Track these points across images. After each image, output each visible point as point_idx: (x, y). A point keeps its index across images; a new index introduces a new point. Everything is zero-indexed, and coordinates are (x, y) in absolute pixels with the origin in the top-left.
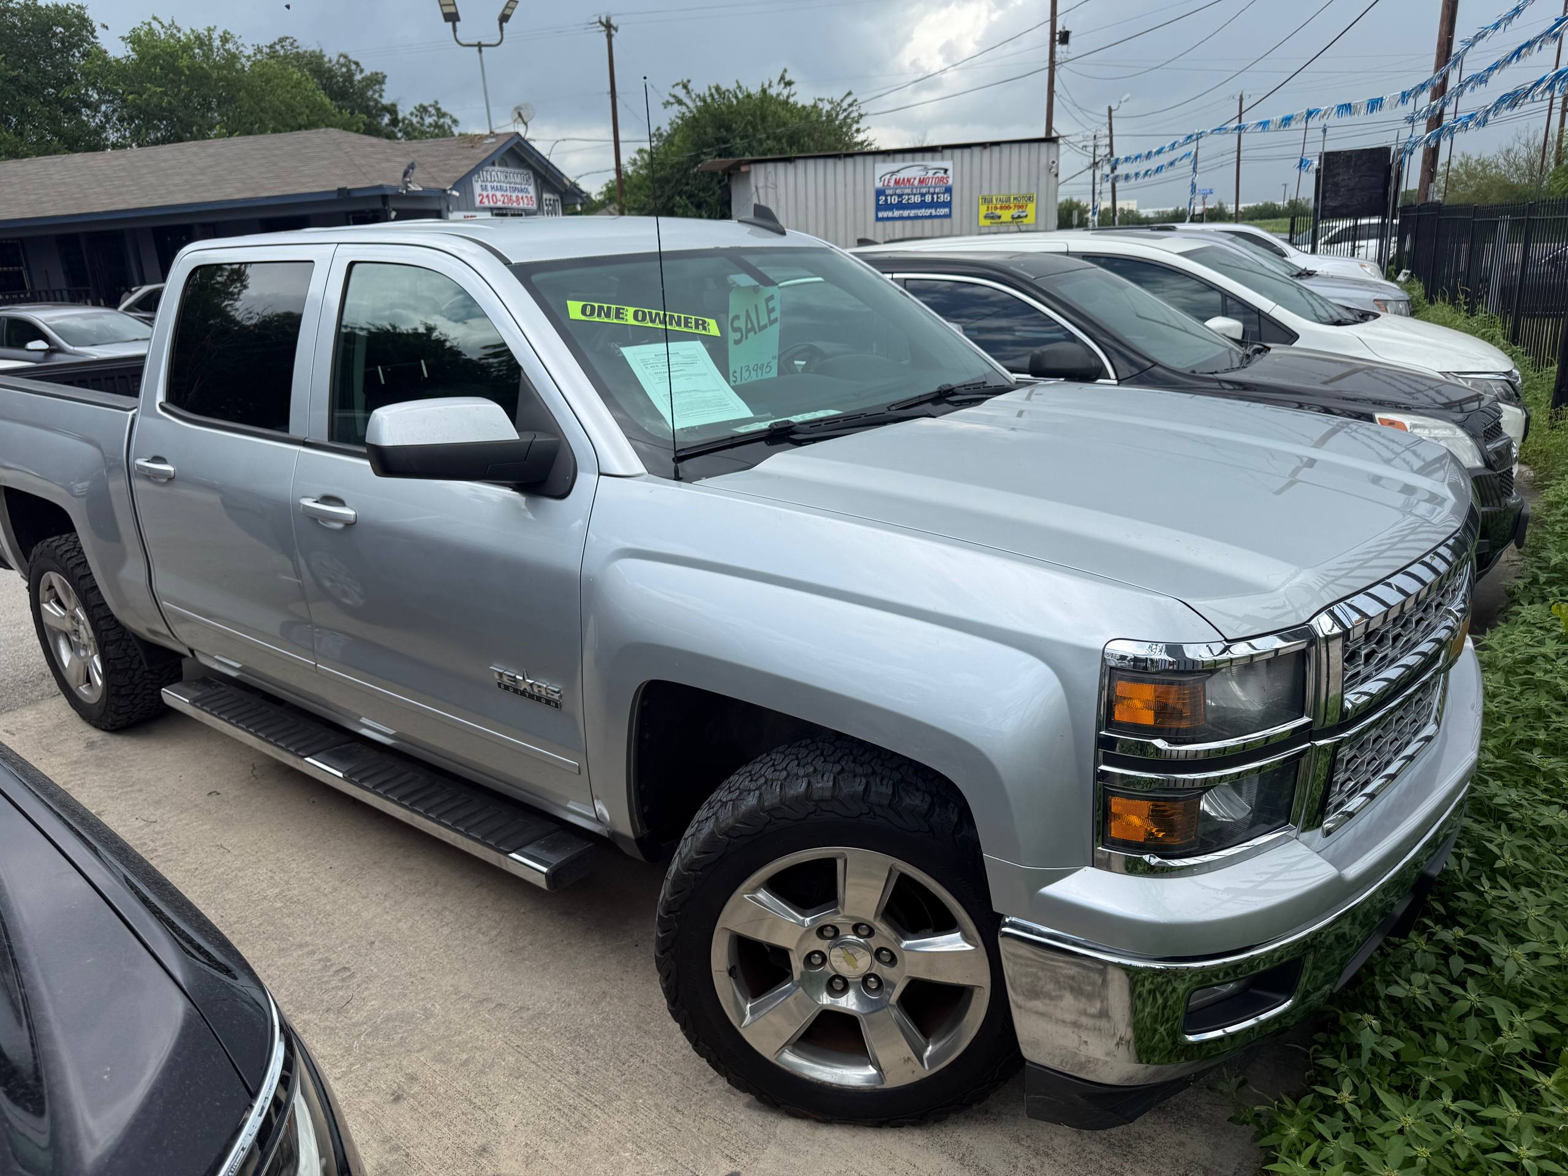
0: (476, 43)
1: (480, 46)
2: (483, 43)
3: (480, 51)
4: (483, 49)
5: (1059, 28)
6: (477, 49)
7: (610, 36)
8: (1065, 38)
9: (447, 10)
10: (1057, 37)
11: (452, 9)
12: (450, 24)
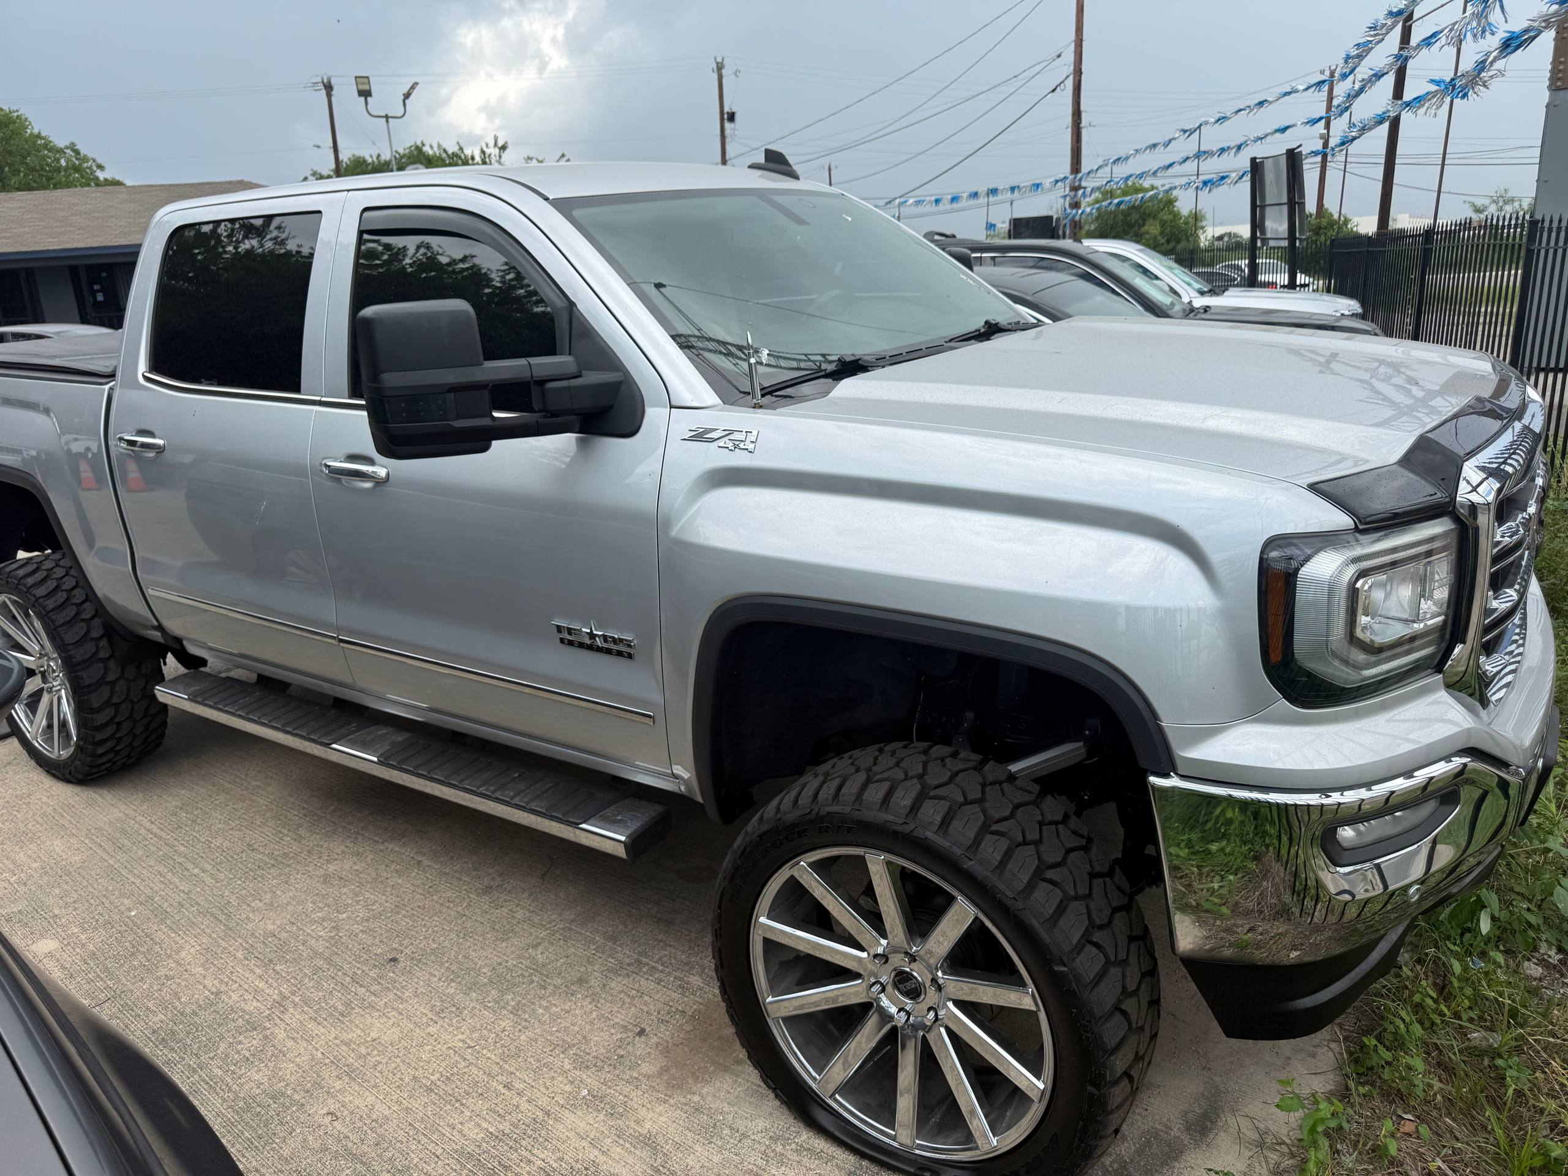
0: (384, 114)
1: (387, 117)
2: (389, 115)
3: (387, 121)
4: (390, 120)
5: (726, 109)
6: (384, 119)
7: (329, 96)
8: (732, 117)
9: (361, 87)
10: (726, 116)
11: (366, 87)
12: (362, 99)
